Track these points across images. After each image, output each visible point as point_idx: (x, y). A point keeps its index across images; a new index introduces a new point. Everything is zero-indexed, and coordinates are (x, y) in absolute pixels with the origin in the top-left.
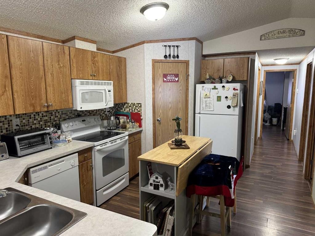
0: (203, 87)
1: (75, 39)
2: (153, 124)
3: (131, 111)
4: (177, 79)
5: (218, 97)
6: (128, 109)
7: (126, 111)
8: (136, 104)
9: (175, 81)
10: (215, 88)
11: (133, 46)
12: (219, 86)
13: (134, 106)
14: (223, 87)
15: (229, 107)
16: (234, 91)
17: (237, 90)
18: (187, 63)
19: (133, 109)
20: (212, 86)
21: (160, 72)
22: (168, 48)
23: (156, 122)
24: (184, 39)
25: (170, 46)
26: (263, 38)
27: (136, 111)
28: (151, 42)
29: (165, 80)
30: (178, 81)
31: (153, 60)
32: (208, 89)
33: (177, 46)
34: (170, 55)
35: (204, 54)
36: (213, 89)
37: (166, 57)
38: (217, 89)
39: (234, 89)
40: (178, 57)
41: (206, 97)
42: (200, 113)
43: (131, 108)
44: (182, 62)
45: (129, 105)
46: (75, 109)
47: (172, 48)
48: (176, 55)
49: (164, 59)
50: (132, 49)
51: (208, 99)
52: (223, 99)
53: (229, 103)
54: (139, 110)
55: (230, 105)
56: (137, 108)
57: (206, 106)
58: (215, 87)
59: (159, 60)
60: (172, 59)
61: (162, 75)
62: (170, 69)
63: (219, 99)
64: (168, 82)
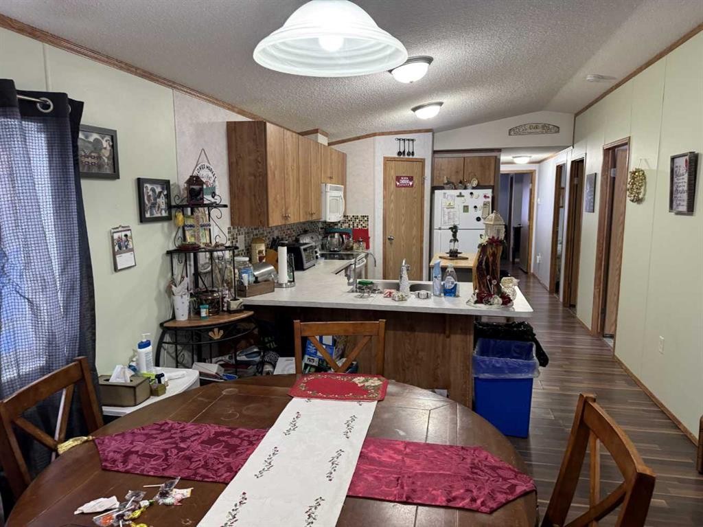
0: (445, 194)
1: (317, 132)
2: (383, 243)
3: (351, 227)
4: (411, 183)
5: (464, 206)
6: (347, 225)
7: (344, 227)
8: (360, 217)
9: (409, 186)
10: (460, 195)
11: (358, 138)
12: (466, 193)
13: (357, 220)
14: (471, 193)
15: (478, 219)
16: (484, 200)
17: (488, 197)
18: (422, 161)
19: (355, 225)
20: (457, 192)
21: (393, 174)
22: (402, 142)
23: (388, 241)
24: (419, 131)
25: (404, 140)
26: (512, 133)
27: (360, 227)
28: (383, 134)
29: (398, 184)
30: (412, 185)
31: (385, 158)
32: (452, 196)
33: (413, 140)
34: (404, 152)
35: (435, 149)
36: (458, 196)
37: (399, 153)
38: (463, 196)
39: (485, 197)
40: (413, 154)
41: (450, 207)
42: (440, 229)
43: (351, 223)
44: (417, 161)
45: (349, 218)
46: (323, 220)
47: (407, 142)
48: (411, 151)
49: (397, 156)
50: (357, 142)
51: (452, 210)
52: (471, 209)
53: (479, 214)
54: (364, 225)
55: (480, 216)
56: (362, 223)
57: (449, 218)
58: (460, 193)
59: (391, 158)
60: (406, 156)
61: (394, 178)
62: (403, 169)
63: (466, 209)
64: (401, 187)
